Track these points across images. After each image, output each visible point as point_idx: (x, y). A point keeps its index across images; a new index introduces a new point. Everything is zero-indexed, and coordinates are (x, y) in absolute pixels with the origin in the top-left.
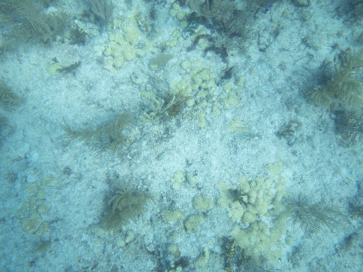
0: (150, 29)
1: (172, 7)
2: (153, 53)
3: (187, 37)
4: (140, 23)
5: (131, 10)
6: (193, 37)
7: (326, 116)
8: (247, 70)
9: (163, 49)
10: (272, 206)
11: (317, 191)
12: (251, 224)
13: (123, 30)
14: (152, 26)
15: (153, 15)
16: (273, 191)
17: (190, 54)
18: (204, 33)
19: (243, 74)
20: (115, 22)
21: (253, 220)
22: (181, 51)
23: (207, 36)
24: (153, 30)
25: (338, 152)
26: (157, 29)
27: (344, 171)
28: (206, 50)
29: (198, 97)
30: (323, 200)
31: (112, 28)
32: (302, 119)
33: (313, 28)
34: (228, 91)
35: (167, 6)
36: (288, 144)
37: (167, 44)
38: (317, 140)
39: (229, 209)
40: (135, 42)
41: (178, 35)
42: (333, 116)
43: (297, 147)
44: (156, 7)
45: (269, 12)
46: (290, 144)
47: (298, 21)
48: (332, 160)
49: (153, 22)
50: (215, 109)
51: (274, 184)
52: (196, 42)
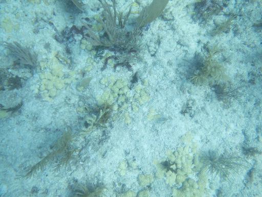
0: (69, 61)
1: (81, 43)
2: (77, 79)
3: (98, 61)
4: (61, 60)
5: (51, 52)
6: (103, 60)
7: (209, 90)
8: (147, 72)
9: (84, 74)
10: (193, 166)
11: (220, 145)
12: (183, 183)
13: (50, 69)
14: (71, 58)
15: (68, 51)
16: (191, 155)
17: (104, 72)
18: (110, 55)
19: (145, 76)
20: (42, 64)
21: (184, 180)
22: (97, 72)
23: (113, 56)
24: (72, 62)
25: (224, 114)
26: (74, 61)
27: (232, 126)
28: (115, 67)
29: (119, 102)
30: (225, 151)
31: (41, 69)
32: (194, 97)
33: (181, 33)
34: (139, 92)
35: (77, 43)
36: (191, 116)
37: (86, 69)
38: (208, 108)
39: (165, 178)
40: (61, 75)
41: (92, 61)
42: (213, 89)
43: (197, 117)
44: (69, 45)
45: (149, 29)
46: (192, 116)
47: (171, 30)
48: (222, 120)
49: (70, 56)
50: (134, 107)
51: (190, 149)
52: (106, 63)
